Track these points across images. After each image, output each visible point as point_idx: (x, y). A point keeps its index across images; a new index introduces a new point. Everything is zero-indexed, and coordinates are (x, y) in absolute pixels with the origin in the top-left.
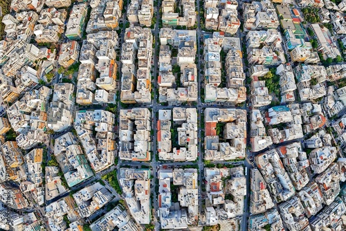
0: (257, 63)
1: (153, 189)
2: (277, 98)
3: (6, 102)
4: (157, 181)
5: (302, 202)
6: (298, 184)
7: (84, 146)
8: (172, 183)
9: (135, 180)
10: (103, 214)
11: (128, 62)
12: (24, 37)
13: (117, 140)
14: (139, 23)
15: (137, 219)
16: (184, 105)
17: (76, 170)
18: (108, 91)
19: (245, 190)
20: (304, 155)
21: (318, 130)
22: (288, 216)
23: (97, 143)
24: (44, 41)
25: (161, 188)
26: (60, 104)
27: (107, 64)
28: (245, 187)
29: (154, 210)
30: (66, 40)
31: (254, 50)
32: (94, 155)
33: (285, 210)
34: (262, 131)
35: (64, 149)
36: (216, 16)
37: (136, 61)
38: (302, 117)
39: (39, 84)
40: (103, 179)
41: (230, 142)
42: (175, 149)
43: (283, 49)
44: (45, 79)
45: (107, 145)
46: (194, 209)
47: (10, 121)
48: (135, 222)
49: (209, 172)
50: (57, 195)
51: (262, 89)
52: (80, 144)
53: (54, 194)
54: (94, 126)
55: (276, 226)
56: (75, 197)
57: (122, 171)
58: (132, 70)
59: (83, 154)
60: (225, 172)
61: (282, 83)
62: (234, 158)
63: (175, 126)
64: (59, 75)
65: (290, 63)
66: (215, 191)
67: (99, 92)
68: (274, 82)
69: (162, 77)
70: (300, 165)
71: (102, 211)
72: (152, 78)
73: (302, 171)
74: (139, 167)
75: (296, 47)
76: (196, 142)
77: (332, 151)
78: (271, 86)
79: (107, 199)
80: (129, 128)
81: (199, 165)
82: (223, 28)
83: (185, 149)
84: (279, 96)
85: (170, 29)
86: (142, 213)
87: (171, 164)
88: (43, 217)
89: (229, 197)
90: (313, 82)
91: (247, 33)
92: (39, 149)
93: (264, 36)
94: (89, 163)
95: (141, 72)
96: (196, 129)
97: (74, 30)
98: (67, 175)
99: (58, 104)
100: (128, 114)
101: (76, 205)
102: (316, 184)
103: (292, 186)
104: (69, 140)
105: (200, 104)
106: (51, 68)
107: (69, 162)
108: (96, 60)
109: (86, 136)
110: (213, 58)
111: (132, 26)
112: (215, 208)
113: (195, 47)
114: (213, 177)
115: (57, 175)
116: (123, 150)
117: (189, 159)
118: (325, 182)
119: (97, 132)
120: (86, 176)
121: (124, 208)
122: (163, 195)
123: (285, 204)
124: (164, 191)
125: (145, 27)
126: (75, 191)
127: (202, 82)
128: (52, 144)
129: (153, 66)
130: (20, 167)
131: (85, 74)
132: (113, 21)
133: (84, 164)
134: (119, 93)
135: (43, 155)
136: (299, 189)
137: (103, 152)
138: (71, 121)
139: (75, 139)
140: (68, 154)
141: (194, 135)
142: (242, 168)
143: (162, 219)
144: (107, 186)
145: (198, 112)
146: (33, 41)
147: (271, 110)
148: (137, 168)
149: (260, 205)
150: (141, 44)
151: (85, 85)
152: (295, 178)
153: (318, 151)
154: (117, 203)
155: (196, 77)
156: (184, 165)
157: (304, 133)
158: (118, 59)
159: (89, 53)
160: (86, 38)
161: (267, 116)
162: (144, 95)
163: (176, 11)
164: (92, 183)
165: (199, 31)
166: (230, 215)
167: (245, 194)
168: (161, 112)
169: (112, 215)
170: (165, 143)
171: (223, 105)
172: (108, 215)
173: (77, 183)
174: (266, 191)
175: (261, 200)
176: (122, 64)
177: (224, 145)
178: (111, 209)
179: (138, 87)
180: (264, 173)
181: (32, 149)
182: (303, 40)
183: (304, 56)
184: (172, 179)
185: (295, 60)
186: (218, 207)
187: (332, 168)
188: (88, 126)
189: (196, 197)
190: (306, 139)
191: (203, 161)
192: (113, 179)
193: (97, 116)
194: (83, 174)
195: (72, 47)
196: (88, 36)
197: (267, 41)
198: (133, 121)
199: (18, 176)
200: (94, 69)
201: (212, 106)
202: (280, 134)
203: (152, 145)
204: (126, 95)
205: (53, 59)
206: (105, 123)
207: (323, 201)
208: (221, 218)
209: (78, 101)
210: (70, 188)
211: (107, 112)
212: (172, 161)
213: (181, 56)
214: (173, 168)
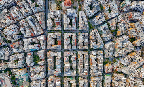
0: (42, 65)
1: (78, 24)
2: (35, 53)
3: (135, 52)
4: (76, 27)
5: (21, 13)
6: (25, 21)
7: (100, 37)
8: (72, 26)
9: (84, 27)
10: (95, 14)
11: (86, 64)
12: (131, 78)
13: (89, 39)
14: (84, 79)
15: (83, 13)
16: (68, 50)
17: (103, 29)
18: (92, 55)
19: (47, 22)
20: (23, 32)
21: (15, 42)
22: (28, 9)
23: (96, 38)
24: (120, 74)
25: (75, 24)
26: (109, 51)
27: (93, 64)
28: (47, 23)
29: (78, 17)
30: (110, 74)
31: (43, 70)
32: (97, 34)
33: (30, 12)
34: (41, 42)
35: (108, 36)
36: (57, 83)
37: (83, 64)
38: (24, 47)
39: (119, 58)
40: (94, 27)
41: (53, 39)
42: (71, 36)
43: (30, 73)
44: (117, 60)
45: (92, 37)
46: (65, 16)
47: (133, 45)
48: (84, 12)
49: (60, 29)
50: (112, 20)
51: (41, 56)
52: (102, 38)
53: (113, 20)
54: (97, 43)
55: (33, 5)
56: (105, 20)
57: (88, 30)
58: (85, 62)
59: (101, 35)
60: (55, 29)
61: (32, 59)
62: (52, 33)
63: (71, 43)
64: (111, 60)
65: (28, 67)
66: (58, 22)
67: (95, 54)
68: (36, 59)
69: (75, 59)
70: (24, 29)
71: (95, 16)
72: (78, 59)
73: (23, 26)
74: (82, 31)
75: (24, 75)
76: (64, 39)
77: (7, 33)
78: (37, 58)
79: (93, 20)
80: (85, 43)
81: (63, 31)
82: (54, 78)
83: (68, 37)
84: (34, 54)
85: (73, 76)
86: (82, 15)
87: (72, 32)
88: (120, 10)
89: (53, 20)
90: (17, 61)
91: (45, 77)
92: (118, 35)
93: (38, 77)
94: (99, 32)
95: (82, 61)
96: (64, 43)
97: (107, 77)
98: (107, 27)
99: (110, 51)
100: (85, 47)
101: (105, 17)
102: (15, 20)
103: (28, 21)
104: (106, 39)
105: (63, 51)
106: (115, 63)
107: (106, 32)
108: (97, 65)
109: (100, 40)
110: (58, 66)
111: (86, 78)
112: (58, 16)
113: (64, 70)
114: (59, 27)
115: (111, 27)
116: (87, 36)
117: (66, 33)
118: (10, 20)
119: (96, 42)
120: (100, 27)
121: (87, 17)
122: (75, 22)
123: (30, 14)
124: (74, 23)
125: (82, 77)
126: (104, 22)
127: (62, 58)
128: (113, 37)
129: (78, 63)
130: (128, 28)
131: (101, 61)
132: (93, 80)
133: (100, 31)
134: (89, 54)
135: (116, 34)
136: (24, 19)
137: (94, 35)
138: (105, 45)
139: (103, 39)
140: (106, 34)
141: (65, 41)
142: (49, 30)
143: (75, 13)
144: (93, 24)
145: (64, 48)
146: (126, 75)
147: (38, 49)
148: (83, 31)
149: (41, 16)
150: (82, 70)
151: (101, 57)
152: (26, 24)
153: (15, 33)
154: (90, 19)
155: (64, 59)
156: (68, 31)
157: (23, 41)
158: (89, 65)
159: (100, 68)
160: (102, 74)
161: (39, 47)
162: (80, 53)
163: (71, 84)
164: (98, 25)
165: (63, 76)
166: (52, 13)
167: (47, 20)
168: (75, 48)
169: (92, 14)
170: (74, 38)
171: (55, 50)
172: (93, 14)
173: (104, 25)
174: (39, 21)
175: (41, 17)
176: (88, 64)
177: (55, 37)
178: (92, 16)
179: (82, 56)
180: (40, 27)
181: (121, 35)
182: (19, 78)
183: (20, 71)
184: (72, 27)
185: (25, 69)
186: (57, 17)
187: (6, 26)
188: (99, 43)
189: (64, 21)
190: (22, 38)
191: (62, 33)
192: (91, 27)
193: (96, 47)
194: (101, 28)
195: (107, 70)
196: (101, 74)
197: (37, 75)
198: (84, 45)
199: (129, 25)
200: (98, 62)
201: (59, 50)
202: (34, 41)
203: (78, 38)
204: (86, 53)
205: (114, 67)
206: (93, 44)
207: (10, 11)
208: (56, 12)
209: (103, 52)
210: (106, 23)
211: (92, 48)
212: (72, 33)
213: (69, 66)
214: (71, 31)
